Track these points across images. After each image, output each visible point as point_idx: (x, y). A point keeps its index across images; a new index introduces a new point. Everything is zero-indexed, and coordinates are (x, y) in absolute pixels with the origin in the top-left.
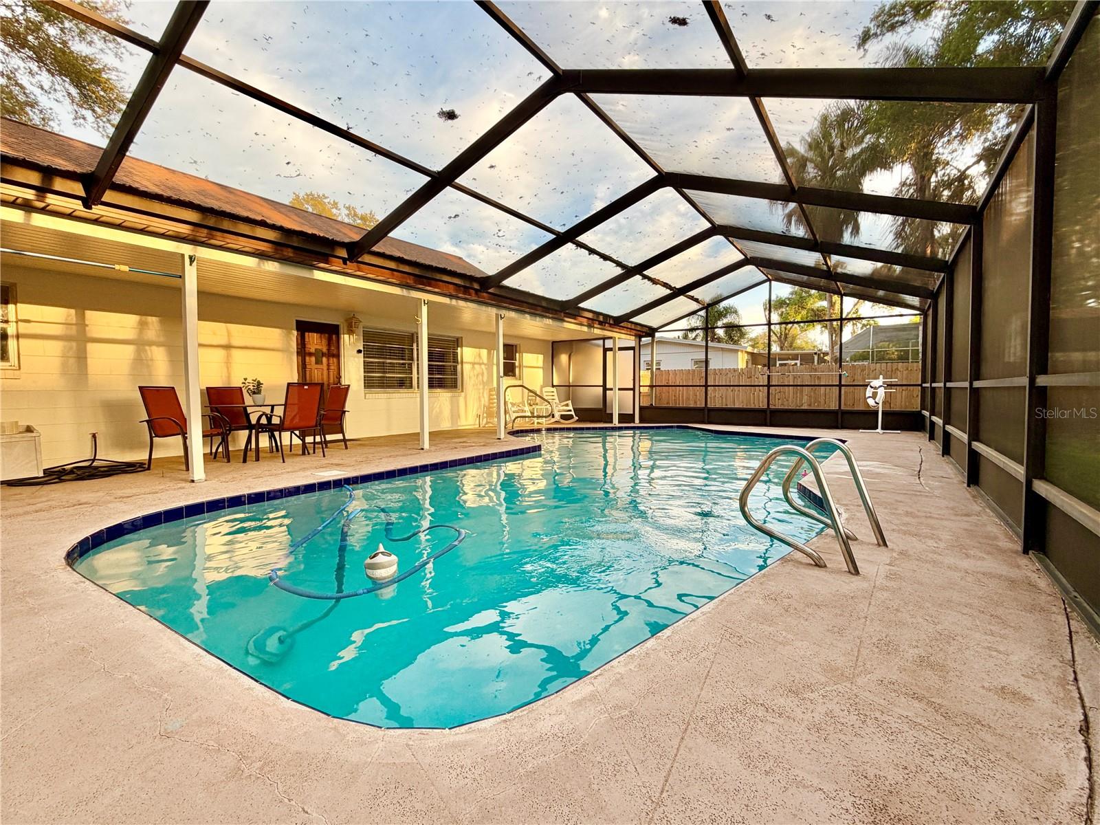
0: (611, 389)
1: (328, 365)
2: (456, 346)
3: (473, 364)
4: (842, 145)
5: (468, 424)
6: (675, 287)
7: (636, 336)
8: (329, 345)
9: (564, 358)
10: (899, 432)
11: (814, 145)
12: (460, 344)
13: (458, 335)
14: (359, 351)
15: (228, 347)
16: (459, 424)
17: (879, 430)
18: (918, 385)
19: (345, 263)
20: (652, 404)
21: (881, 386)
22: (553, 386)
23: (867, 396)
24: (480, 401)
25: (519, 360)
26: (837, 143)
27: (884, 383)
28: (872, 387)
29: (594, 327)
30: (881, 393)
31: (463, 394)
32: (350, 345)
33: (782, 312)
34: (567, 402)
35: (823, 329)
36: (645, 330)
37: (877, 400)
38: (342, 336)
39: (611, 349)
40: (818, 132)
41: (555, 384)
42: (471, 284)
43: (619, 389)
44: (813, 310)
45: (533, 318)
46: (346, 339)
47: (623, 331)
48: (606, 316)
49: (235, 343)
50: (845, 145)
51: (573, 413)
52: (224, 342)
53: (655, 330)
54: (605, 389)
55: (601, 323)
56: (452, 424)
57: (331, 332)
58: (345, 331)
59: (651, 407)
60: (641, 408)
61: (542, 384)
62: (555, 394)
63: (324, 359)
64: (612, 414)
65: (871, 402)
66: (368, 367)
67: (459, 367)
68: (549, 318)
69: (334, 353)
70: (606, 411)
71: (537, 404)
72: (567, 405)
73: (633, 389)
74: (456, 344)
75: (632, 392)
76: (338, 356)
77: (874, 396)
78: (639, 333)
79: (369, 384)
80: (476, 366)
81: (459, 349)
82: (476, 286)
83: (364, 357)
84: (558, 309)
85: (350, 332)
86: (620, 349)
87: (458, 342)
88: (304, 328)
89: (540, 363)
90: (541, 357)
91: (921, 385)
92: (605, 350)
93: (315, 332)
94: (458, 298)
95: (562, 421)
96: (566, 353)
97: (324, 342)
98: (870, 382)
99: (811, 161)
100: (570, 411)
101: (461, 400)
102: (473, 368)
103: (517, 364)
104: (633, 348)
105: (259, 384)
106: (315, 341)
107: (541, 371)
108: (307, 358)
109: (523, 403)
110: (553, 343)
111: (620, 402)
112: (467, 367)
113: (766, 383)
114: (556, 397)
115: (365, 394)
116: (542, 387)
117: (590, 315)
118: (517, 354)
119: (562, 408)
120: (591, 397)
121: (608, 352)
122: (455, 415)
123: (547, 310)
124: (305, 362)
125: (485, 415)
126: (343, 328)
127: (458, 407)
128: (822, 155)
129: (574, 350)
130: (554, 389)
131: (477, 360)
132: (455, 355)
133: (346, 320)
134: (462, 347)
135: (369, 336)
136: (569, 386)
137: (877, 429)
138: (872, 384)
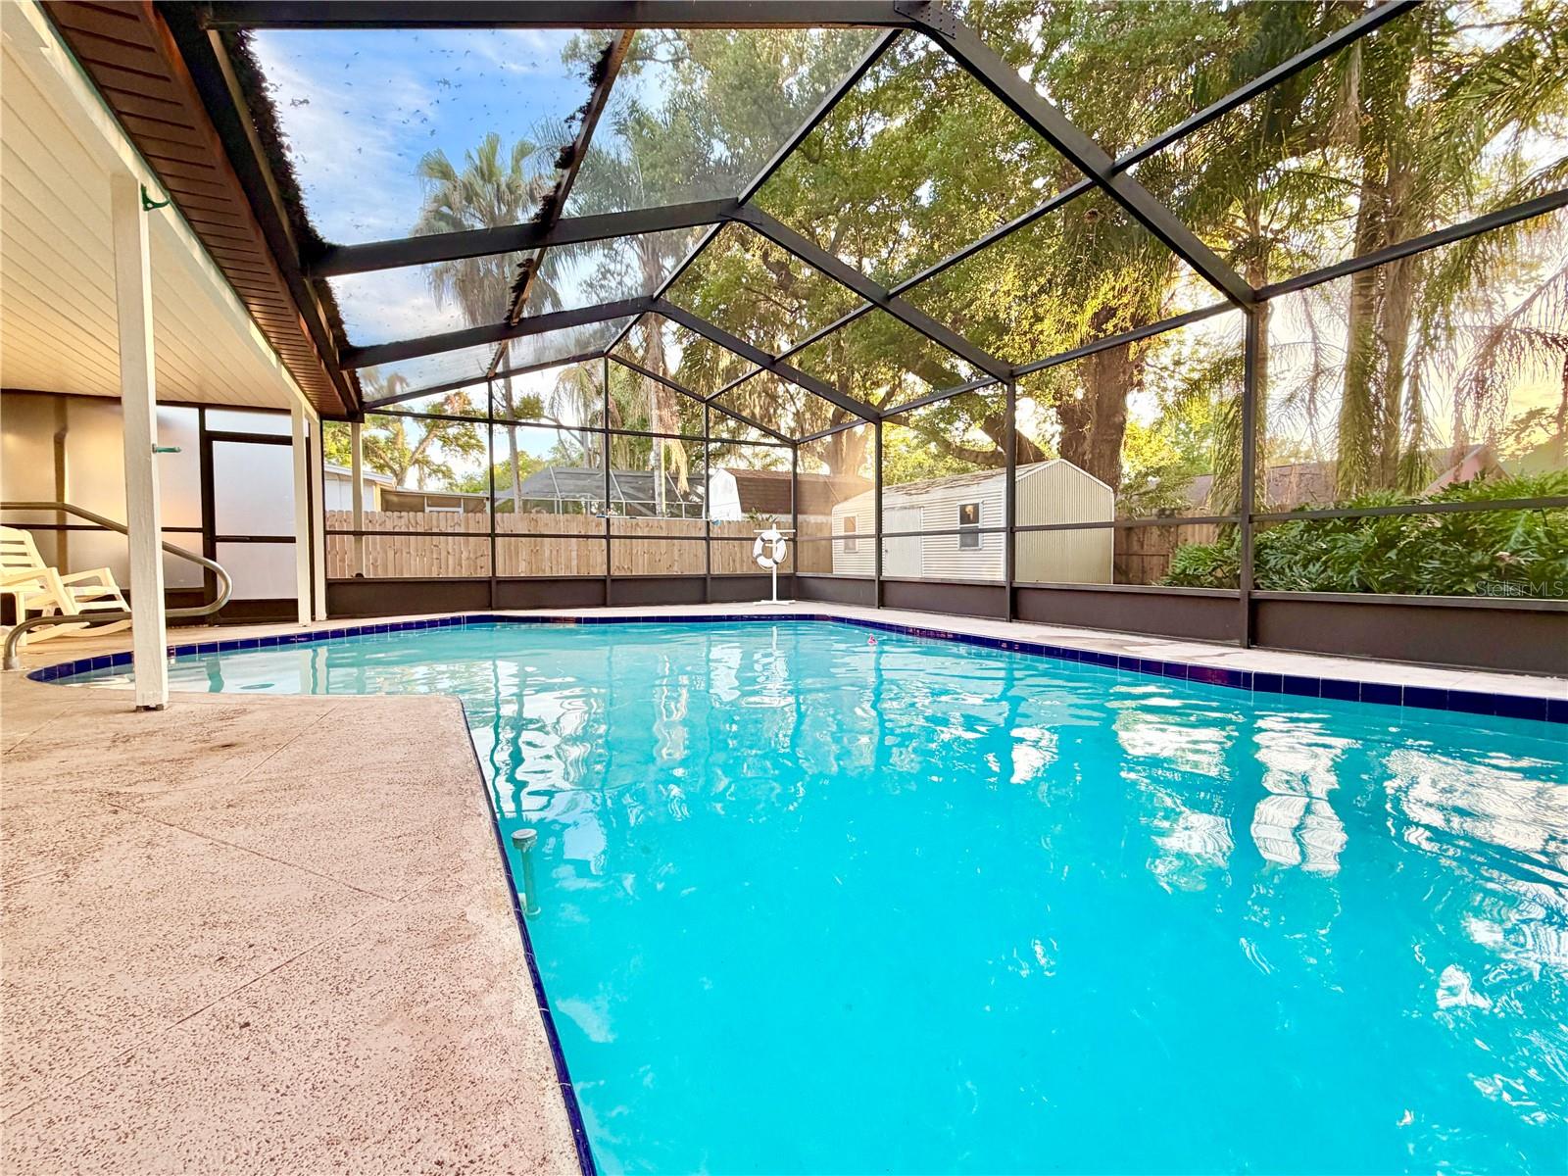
17: (775, 600)
20: (360, 575)
21: (781, 539)
23: (756, 552)
28: (764, 540)
30: (779, 549)
36: (356, 400)
37: (772, 559)
53: (368, 407)
54: (213, 538)
60: (331, 585)
65: (763, 562)
78: (341, 406)
92: (208, 436)
113: (603, 533)
130: (24, 536)
136: (60, 529)
137: (771, 599)
138: (763, 536)
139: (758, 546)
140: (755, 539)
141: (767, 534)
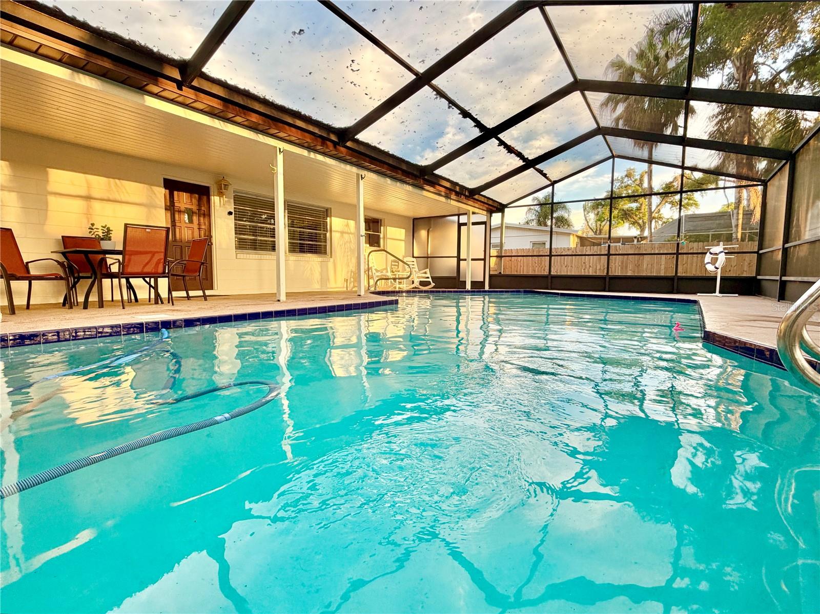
0: (465, 260)
1: (199, 224)
2: (325, 216)
3: (342, 233)
4: (667, 55)
5: (338, 286)
6: (527, 158)
7: (487, 211)
8: (199, 205)
9: (423, 233)
10: (737, 295)
11: (641, 56)
12: (329, 214)
13: (327, 206)
14: (230, 213)
15: (88, 198)
16: (328, 286)
17: (717, 293)
18: (754, 252)
19: (180, 88)
20: (500, 273)
21: (722, 252)
22: (413, 257)
23: (706, 262)
24: (348, 266)
25: (384, 233)
26: (662, 54)
27: (725, 249)
28: (711, 253)
29: (450, 199)
30: (722, 258)
31: (332, 260)
32: (220, 206)
33: (598, 212)
34: (426, 270)
35: (631, 225)
36: (496, 205)
37: (717, 265)
38: (212, 197)
39: (465, 224)
40: (645, 44)
41: (415, 256)
42: (329, 134)
43: (473, 260)
44: (623, 210)
45: (394, 183)
46: (215, 200)
47: (476, 205)
48: (463, 188)
49: (95, 194)
50: (670, 55)
51: (430, 280)
52: (83, 192)
53: (505, 206)
54: (459, 259)
55: (457, 194)
56: (322, 286)
57: (201, 193)
58: (216, 193)
59: (500, 275)
60: (491, 276)
61: (404, 254)
62: (415, 263)
63: (195, 218)
64: (465, 282)
65: (710, 268)
66: (239, 230)
67: (328, 235)
68: (408, 184)
69: (205, 212)
70: (459, 279)
71: (399, 271)
72: (425, 273)
73: (484, 260)
74: (325, 214)
75: (483, 262)
76: (209, 216)
77: (714, 261)
78: (491, 208)
79: (242, 245)
80: (344, 235)
81: (328, 218)
82: (333, 137)
83: (235, 220)
84: (418, 174)
85: (220, 194)
86: (474, 224)
87: (327, 212)
88: (171, 186)
89: (403, 237)
90: (403, 231)
91: (757, 252)
92: (460, 225)
93: (184, 192)
94: (316, 151)
95: (421, 287)
96: (424, 229)
97: (195, 201)
98: (709, 249)
99: (638, 71)
100: (428, 278)
101: (330, 265)
102: (342, 236)
103: (382, 236)
104: (484, 223)
105: (109, 230)
106: (183, 200)
107: (403, 244)
108: (177, 216)
109: (386, 269)
110: (415, 220)
111: (473, 272)
112: (336, 236)
113: (606, 253)
114: (416, 266)
115: (237, 254)
116: (404, 257)
117: (448, 185)
118: (382, 228)
119: (420, 275)
120: (447, 267)
121: (462, 227)
122: (324, 279)
123: (407, 174)
124: (174, 220)
125: (352, 280)
126: (213, 190)
127: (327, 271)
128: (648, 66)
129: (432, 226)
130: (414, 259)
131: (346, 230)
132: (325, 224)
133: (216, 183)
134: (331, 217)
135: (239, 200)
136: (428, 257)
137: (715, 293)
138: (711, 251)
139: (708, 257)
140: (706, 253)
141: (715, 249)
